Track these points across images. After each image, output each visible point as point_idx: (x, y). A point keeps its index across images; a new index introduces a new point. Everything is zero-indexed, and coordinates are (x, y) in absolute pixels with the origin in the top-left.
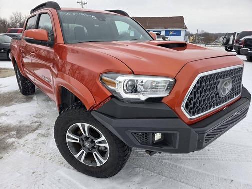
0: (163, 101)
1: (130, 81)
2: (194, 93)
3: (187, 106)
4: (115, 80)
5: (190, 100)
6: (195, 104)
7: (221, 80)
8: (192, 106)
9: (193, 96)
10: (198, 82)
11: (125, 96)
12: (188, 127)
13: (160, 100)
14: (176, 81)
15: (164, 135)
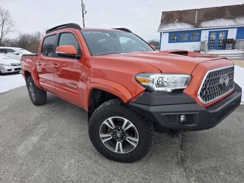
0: (184, 92)
1: (160, 77)
2: (205, 85)
3: (201, 94)
4: (148, 77)
5: (203, 90)
6: (206, 93)
7: (222, 76)
8: (205, 94)
9: (205, 87)
10: (207, 77)
11: (156, 89)
12: (206, 109)
13: (181, 91)
14: (192, 76)
15: (186, 116)
